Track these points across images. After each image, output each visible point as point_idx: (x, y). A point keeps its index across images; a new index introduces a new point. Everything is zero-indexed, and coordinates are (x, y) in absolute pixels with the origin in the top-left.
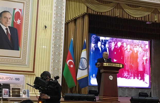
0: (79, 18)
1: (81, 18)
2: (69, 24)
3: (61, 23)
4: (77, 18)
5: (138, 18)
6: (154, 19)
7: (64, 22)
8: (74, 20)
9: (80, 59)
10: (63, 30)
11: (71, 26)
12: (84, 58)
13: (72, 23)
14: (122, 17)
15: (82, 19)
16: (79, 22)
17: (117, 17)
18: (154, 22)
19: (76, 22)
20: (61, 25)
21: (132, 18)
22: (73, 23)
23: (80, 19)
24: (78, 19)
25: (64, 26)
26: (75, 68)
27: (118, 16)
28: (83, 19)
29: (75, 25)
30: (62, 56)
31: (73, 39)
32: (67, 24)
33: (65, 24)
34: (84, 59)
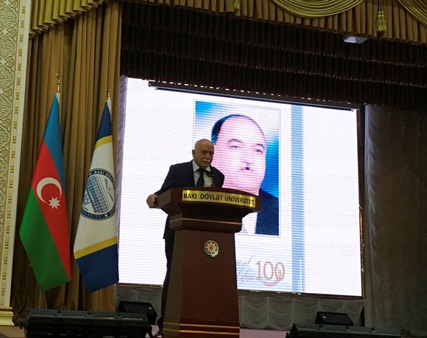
0: (84, 14)
1: (91, 14)
2: (45, 38)
3: (16, 34)
4: (78, 16)
5: (312, 19)
6: (376, 24)
7: (25, 32)
8: (65, 23)
9: (85, 177)
10: (23, 61)
11: (55, 45)
12: (105, 173)
13: (56, 34)
14: (251, 15)
15: (95, 22)
16: (85, 31)
17: (233, 14)
18: (375, 35)
19: (75, 31)
20: (16, 41)
21: (289, 20)
22: (60, 33)
23: (90, 20)
24: (81, 22)
25: (24, 46)
26: (68, 210)
27: (236, 10)
28: (100, 20)
29: (70, 43)
30: (16, 162)
31: (62, 97)
32: (37, 39)
33: (32, 39)
34: (103, 177)
